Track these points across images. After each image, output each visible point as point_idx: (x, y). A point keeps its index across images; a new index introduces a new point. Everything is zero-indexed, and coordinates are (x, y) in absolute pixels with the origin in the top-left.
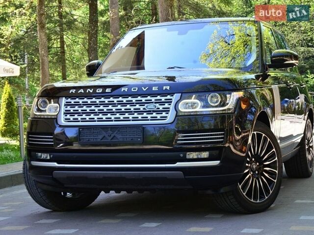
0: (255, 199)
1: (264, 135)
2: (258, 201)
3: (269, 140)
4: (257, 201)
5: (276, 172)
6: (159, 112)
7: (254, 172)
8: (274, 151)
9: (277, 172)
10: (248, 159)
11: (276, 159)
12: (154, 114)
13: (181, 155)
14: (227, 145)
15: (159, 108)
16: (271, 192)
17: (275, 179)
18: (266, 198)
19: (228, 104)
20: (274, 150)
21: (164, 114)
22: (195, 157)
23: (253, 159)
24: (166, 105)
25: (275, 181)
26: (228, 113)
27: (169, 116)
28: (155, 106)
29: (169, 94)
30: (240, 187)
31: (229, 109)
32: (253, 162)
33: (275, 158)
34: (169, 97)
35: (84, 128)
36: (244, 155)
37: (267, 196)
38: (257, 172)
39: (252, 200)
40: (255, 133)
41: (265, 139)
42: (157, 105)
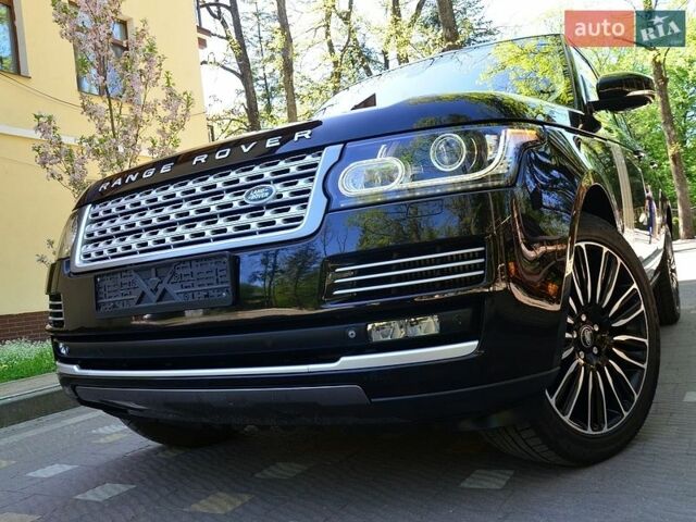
0: (597, 424)
1: (605, 250)
2: (605, 430)
3: (619, 261)
4: (601, 429)
5: (644, 343)
6: (280, 206)
7: (588, 351)
8: (634, 289)
9: (646, 341)
10: (570, 320)
11: (643, 308)
12: (268, 215)
13: (352, 333)
14: (500, 286)
15: (280, 196)
16: (636, 397)
17: (643, 362)
18: (626, 414)
19: (491, 162)
20: (635, 286)
21: (294, 211)
22: (400, 334)
23: (584, 318)
24: (302, 184)
25: (645, 366)
26: (494, 187)
27: (306, 213)
28: (270, 191)
29: (309, 151)
30: (553, 401)
31: (497, 176)
32: (584, 323)
33: (639, 308)
34: (309, 159)
35: (103, 275)
36: (556, 307)
37: (626, 410)
38: (595, 351)
39: (589, 431)
40: (583, 245)
41: (611, 261)
42: (277, 188)
